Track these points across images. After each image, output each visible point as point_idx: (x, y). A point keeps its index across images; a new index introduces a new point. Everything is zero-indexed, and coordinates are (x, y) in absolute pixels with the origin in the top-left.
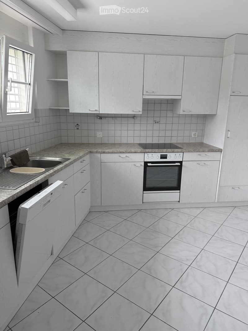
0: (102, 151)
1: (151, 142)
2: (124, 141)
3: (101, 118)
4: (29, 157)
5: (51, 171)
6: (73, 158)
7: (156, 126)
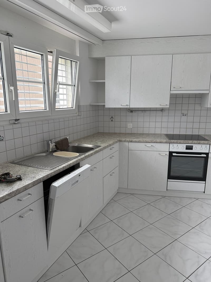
0: (130, 140)
1: (178, 133)
2: (152, 131)
3: (132, 112)
4: (69, 143)
5: (83, 156)
6: (103, 145)
7: (184, 118)
